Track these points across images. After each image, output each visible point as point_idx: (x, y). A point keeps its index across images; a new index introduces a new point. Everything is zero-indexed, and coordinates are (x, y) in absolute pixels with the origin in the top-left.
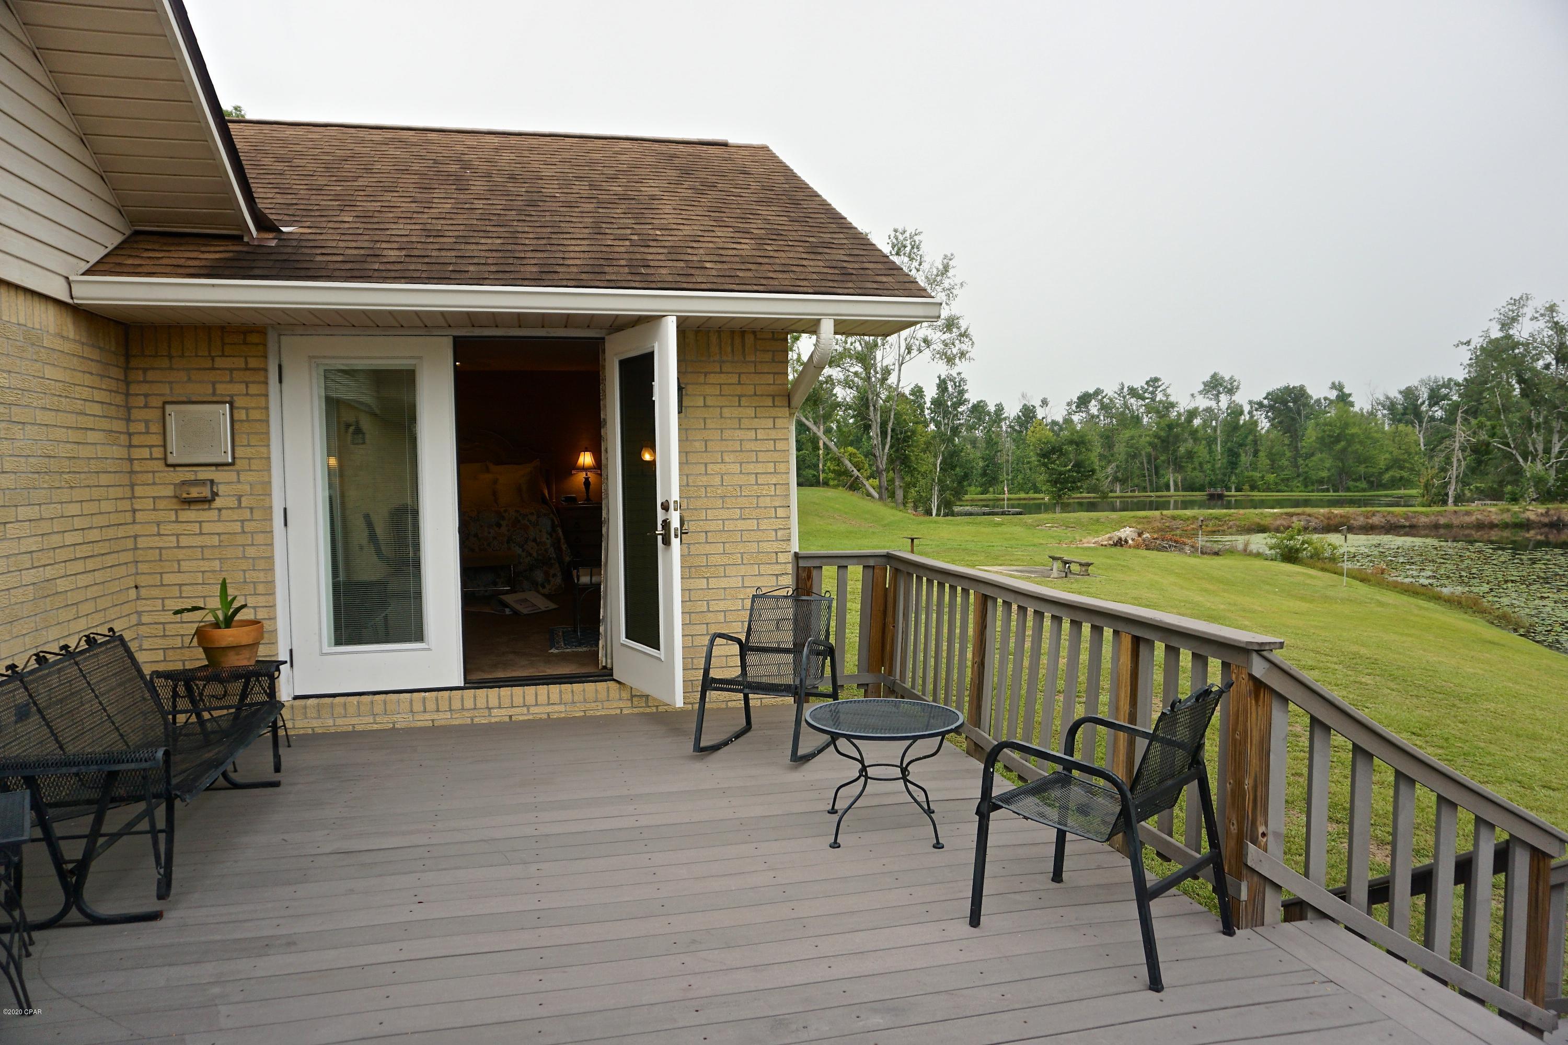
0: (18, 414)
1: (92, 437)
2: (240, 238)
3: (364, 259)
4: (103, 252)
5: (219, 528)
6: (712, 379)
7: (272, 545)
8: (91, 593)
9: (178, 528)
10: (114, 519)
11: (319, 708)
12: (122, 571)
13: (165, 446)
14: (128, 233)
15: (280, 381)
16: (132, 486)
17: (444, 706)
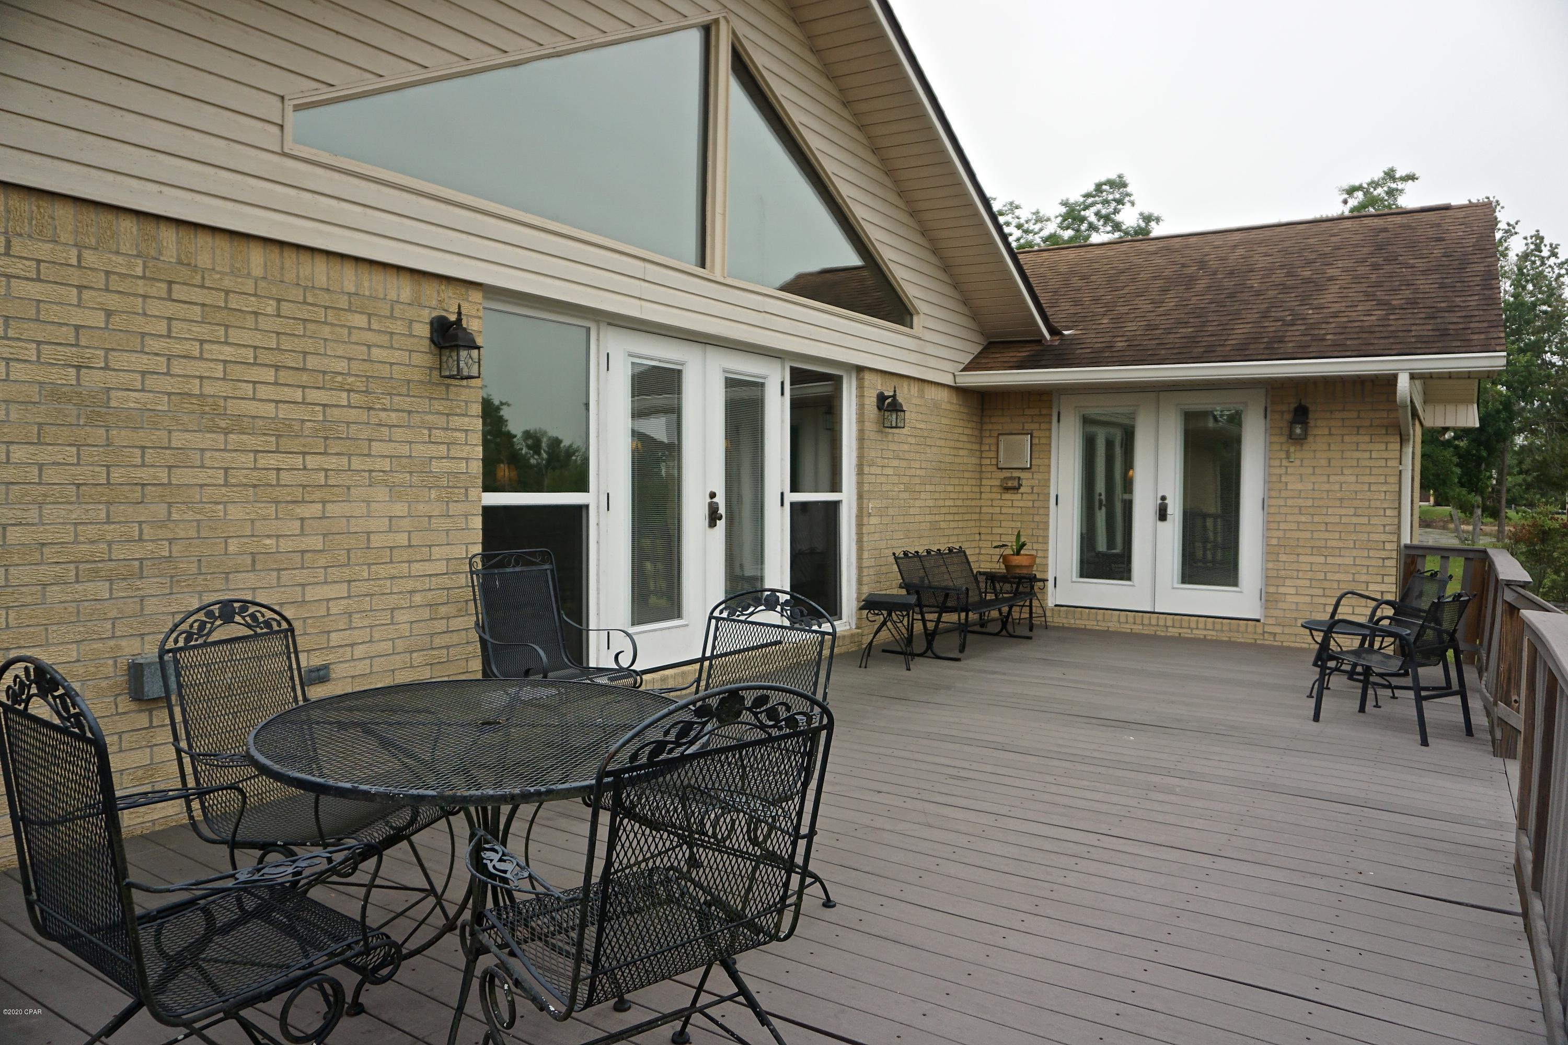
0: (929, 441)
1: (961, 453)
2: (1040, 341)
3: (1102, 350)
4: (972, 357)
5: (1021, 504)
6: (1337, 415)
7: (1048, 515)
8: (956, 532)
9: (1001, 503)
10: (971, 496)
11: (1067, 612)
12: (972, 523)
13: (997, 458)
14: (985, 344)
15: (1059, 421)
16: (981, 479)
17: (1138, 621)
